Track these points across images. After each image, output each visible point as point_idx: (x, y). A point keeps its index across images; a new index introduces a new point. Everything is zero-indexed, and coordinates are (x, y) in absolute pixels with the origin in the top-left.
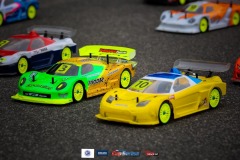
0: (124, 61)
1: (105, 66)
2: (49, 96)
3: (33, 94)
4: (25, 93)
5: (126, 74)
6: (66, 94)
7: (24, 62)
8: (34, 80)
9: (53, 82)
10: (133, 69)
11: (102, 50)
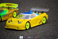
0: (14, 8)
1: (8, 10)
5: (15, 13)
10: (17, 11)
11: (7, 5)
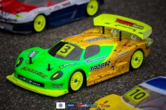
2: (42, 85)
3: (27, 80)
4: (20, 77)
6: (61, 85)
7: (42, 20)
8: (31, 62)
9: (49, 69)
